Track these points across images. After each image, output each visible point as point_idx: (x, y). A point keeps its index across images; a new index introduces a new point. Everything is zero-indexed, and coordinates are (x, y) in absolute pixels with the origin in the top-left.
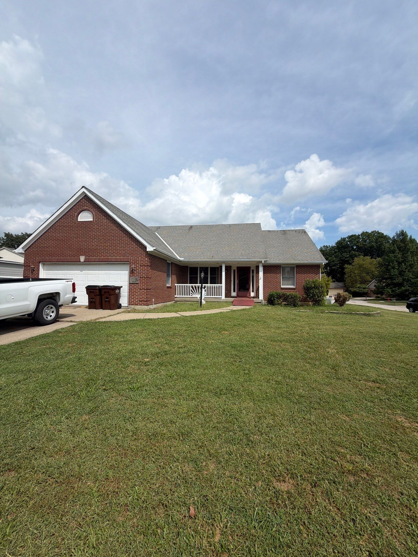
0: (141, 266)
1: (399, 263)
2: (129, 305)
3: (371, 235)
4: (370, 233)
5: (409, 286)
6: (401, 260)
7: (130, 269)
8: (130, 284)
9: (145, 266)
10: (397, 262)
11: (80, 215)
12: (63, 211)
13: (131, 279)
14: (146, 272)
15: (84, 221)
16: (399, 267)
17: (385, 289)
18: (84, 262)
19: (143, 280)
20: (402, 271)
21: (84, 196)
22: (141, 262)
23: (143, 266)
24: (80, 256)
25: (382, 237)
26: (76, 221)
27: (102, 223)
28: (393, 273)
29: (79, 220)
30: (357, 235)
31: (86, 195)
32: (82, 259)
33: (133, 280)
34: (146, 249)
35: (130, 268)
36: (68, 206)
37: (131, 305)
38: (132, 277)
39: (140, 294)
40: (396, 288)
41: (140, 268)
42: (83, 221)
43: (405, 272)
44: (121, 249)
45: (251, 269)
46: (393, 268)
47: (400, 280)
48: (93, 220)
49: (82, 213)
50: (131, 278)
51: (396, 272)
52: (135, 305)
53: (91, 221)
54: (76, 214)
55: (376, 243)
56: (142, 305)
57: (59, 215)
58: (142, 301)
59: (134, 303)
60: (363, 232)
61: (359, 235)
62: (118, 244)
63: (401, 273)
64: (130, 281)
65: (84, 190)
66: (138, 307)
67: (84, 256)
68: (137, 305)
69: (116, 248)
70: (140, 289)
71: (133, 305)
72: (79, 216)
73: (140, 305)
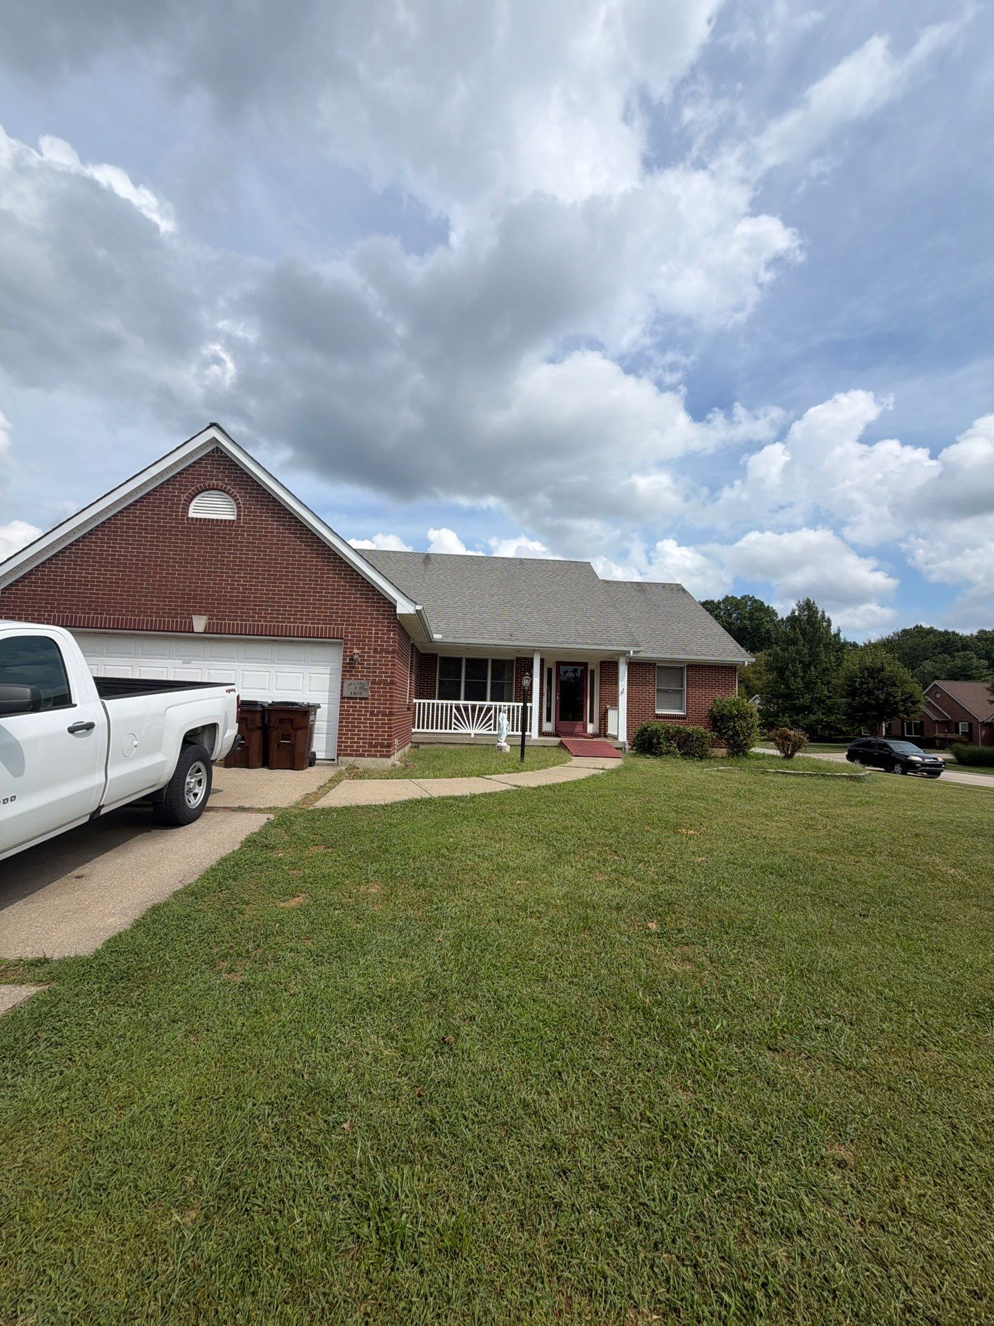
0: (375, 651)
1: (806, 667)
2: (339, 755)
3: (742, 603)
4: (740, 601)
5: (823, 714)
6: (807, 659)
7: (344, 659)
8: (343, 698)
9: (387, 652)
10: (800, 662)
11: (196, 500)
12: (145, 484)
13: (345, 685)
14: (390, 669)
15: (209, 520)
16: (805, 672)
17: (779, 716)
18: (204, 633)
19: (381, 688)
20: (810, 682)
21: (213, 451)
22: (375, 641)
23: (381, 652)
24: (191, 614)
25: (761, 610)
26: (182, 516)
27: (264, 528)
28: (793, 685)
29: (191, 515)
30: (716, 601)
31: (217, 448)
32: (199, 623)
33: (352, 688)
34: (395, 607)
35: (344, 656)
36: (161, 474)
37: (345, 755)
38: (350, 682)
39: (372, 727)
40: (801, 716)
41: (374, 657)
42: (205, 519)
43: (815, 683)
44: (319, 604)
45: (590, 667)
46: (795, 674)
47: (806, 699)
48: (238, 519)
49: (203, 494)
50: (347, 682)
51: (799, 683)
52: (357, 756)
53: (230, 521)
54: (184, 497)
55: (751, 619)
56: (375, 756)
57: (130, 494)
58: (376, 746)
59: (354, 751)
60: (727, 596)
61: (719, 603)
62: (311, 588)
63: (809, 686)
64: (345, 691)
65: (213, 433)
66: (365, 762)
67: (205, 617)
68: (362, 756)
69: (304, 600)
70: (372, 714)
71: (351, 755)
72: (193, 503)
73: (369, 756)
